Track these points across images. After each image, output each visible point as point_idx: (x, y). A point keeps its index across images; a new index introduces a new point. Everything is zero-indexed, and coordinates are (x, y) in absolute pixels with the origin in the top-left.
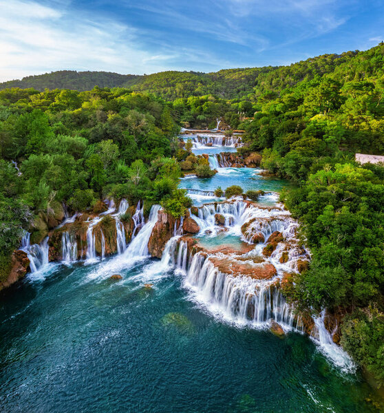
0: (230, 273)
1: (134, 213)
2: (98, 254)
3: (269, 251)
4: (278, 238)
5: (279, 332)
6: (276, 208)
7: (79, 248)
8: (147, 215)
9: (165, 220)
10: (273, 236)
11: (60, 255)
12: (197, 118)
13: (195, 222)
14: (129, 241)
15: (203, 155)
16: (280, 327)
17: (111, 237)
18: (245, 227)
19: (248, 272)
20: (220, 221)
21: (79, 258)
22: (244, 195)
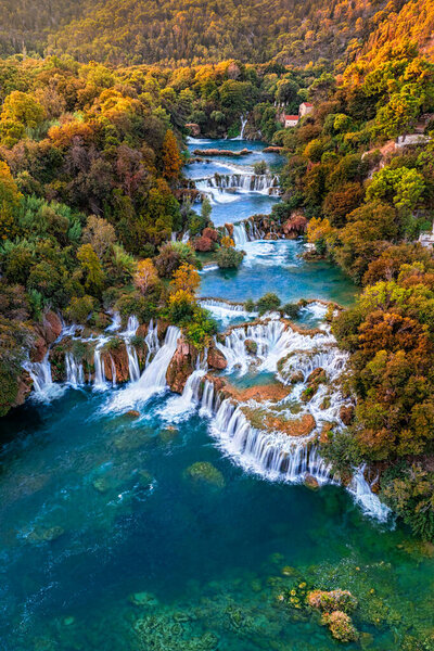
0: (264, 429)
1: (146, 334)
2: (108, 380)
3: (309, 395)
4: (320, 377)
5: (313, 485)
6: (320, 332)
7: (85, 372)
8: (162, 337)
9: (186, 352)
10: (314, 375)
11: (65, 375)
12: (212, 115)
13: (222, 355)
14: (142, 369)
15: (226, 226)
16: (315, 480)
17: (122, 365)
18: (282, 362)
19: (283, 426)
20: (251, 349)
21: (86, 382)
22: (280, 311)
